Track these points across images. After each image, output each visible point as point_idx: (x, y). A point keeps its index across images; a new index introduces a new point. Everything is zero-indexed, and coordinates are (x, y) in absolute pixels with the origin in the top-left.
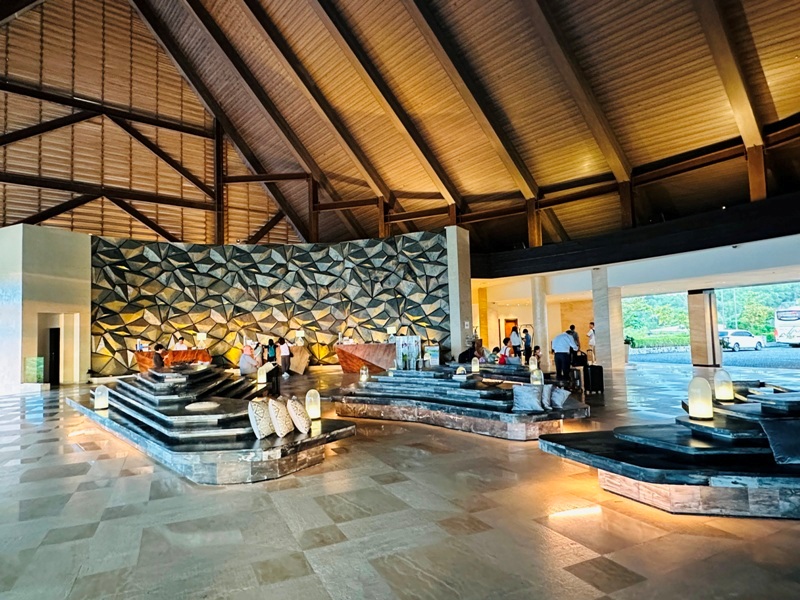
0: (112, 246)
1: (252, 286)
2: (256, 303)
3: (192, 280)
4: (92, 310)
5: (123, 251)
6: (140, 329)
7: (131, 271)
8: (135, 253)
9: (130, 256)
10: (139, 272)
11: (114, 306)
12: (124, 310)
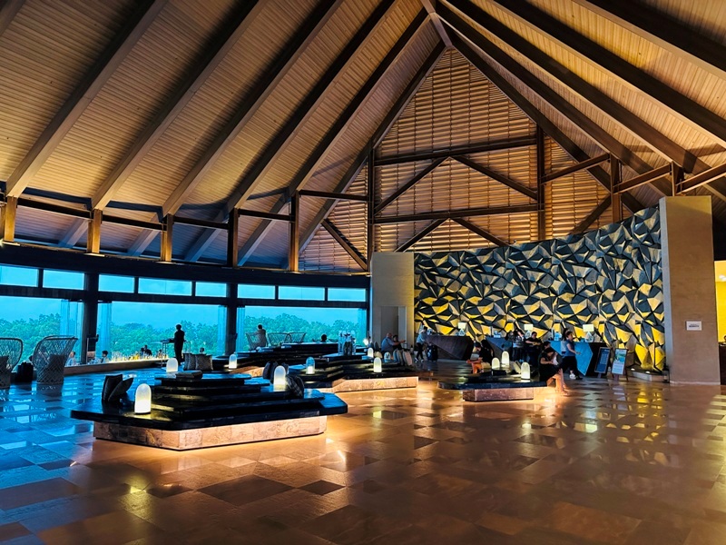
0: (427, 258)
1: (524, 282)
2: (526, 297)
3: (480, 278)
4: (415, 304)
5: (434, 260)
6: (446, 318)
7: (440, 275)
8: (442, 261)
9: (439, 264)
10: (446, 275)
11: (429, 301)
12: (435, 304)
